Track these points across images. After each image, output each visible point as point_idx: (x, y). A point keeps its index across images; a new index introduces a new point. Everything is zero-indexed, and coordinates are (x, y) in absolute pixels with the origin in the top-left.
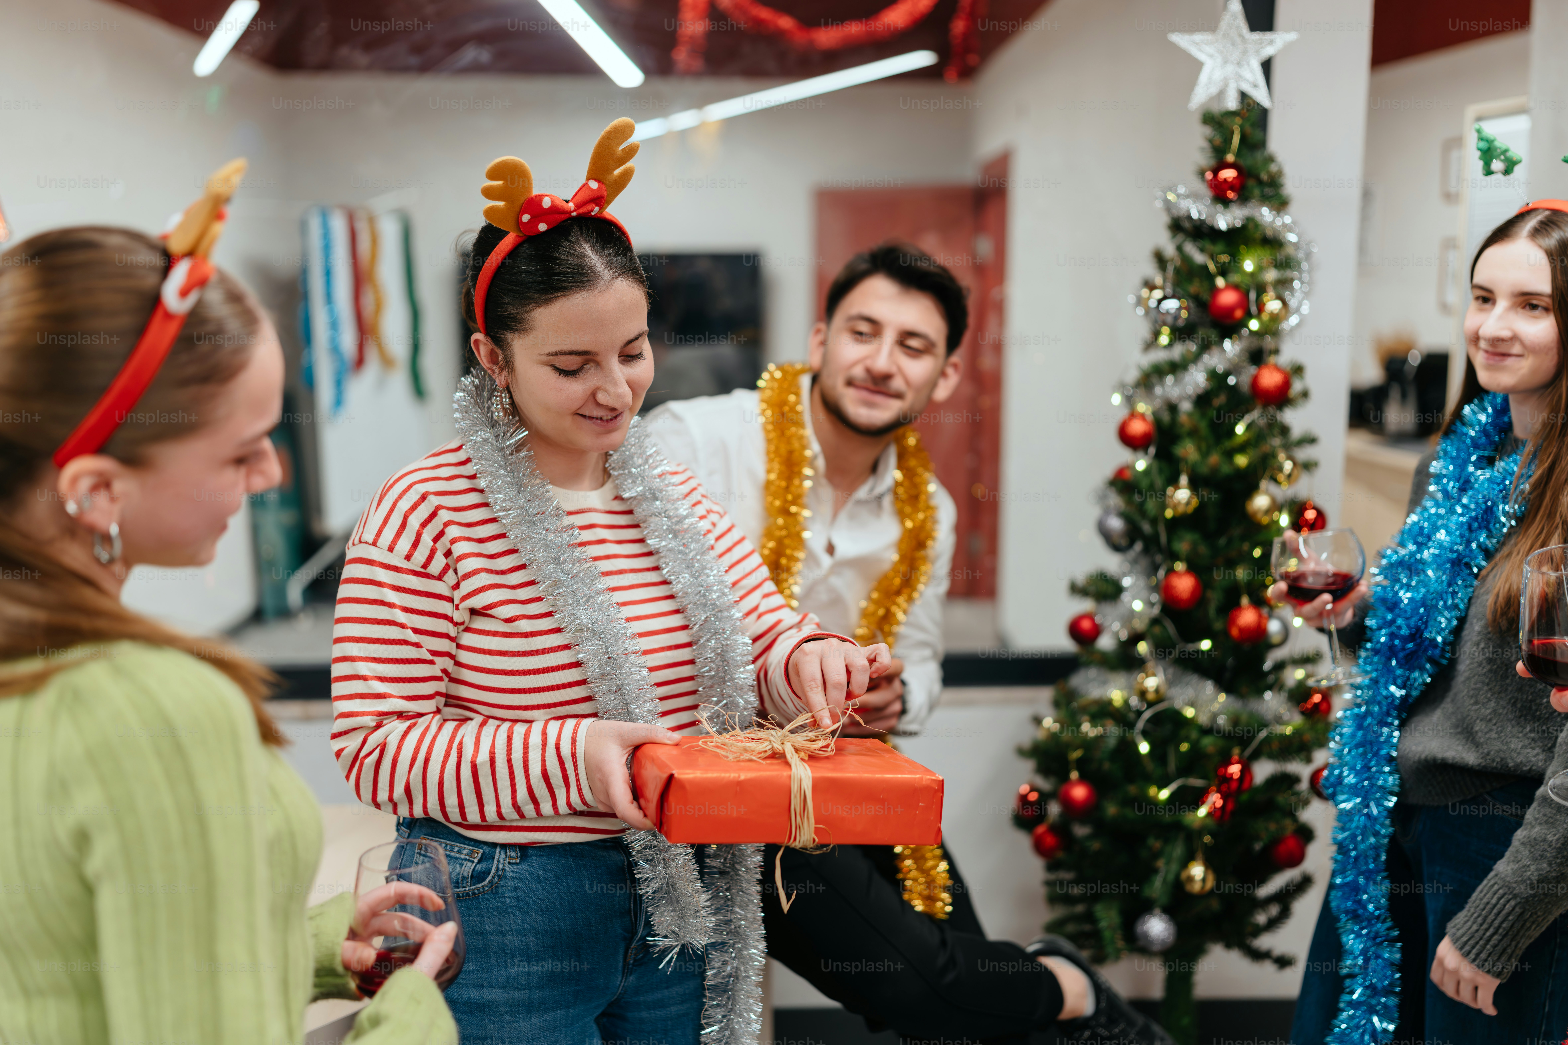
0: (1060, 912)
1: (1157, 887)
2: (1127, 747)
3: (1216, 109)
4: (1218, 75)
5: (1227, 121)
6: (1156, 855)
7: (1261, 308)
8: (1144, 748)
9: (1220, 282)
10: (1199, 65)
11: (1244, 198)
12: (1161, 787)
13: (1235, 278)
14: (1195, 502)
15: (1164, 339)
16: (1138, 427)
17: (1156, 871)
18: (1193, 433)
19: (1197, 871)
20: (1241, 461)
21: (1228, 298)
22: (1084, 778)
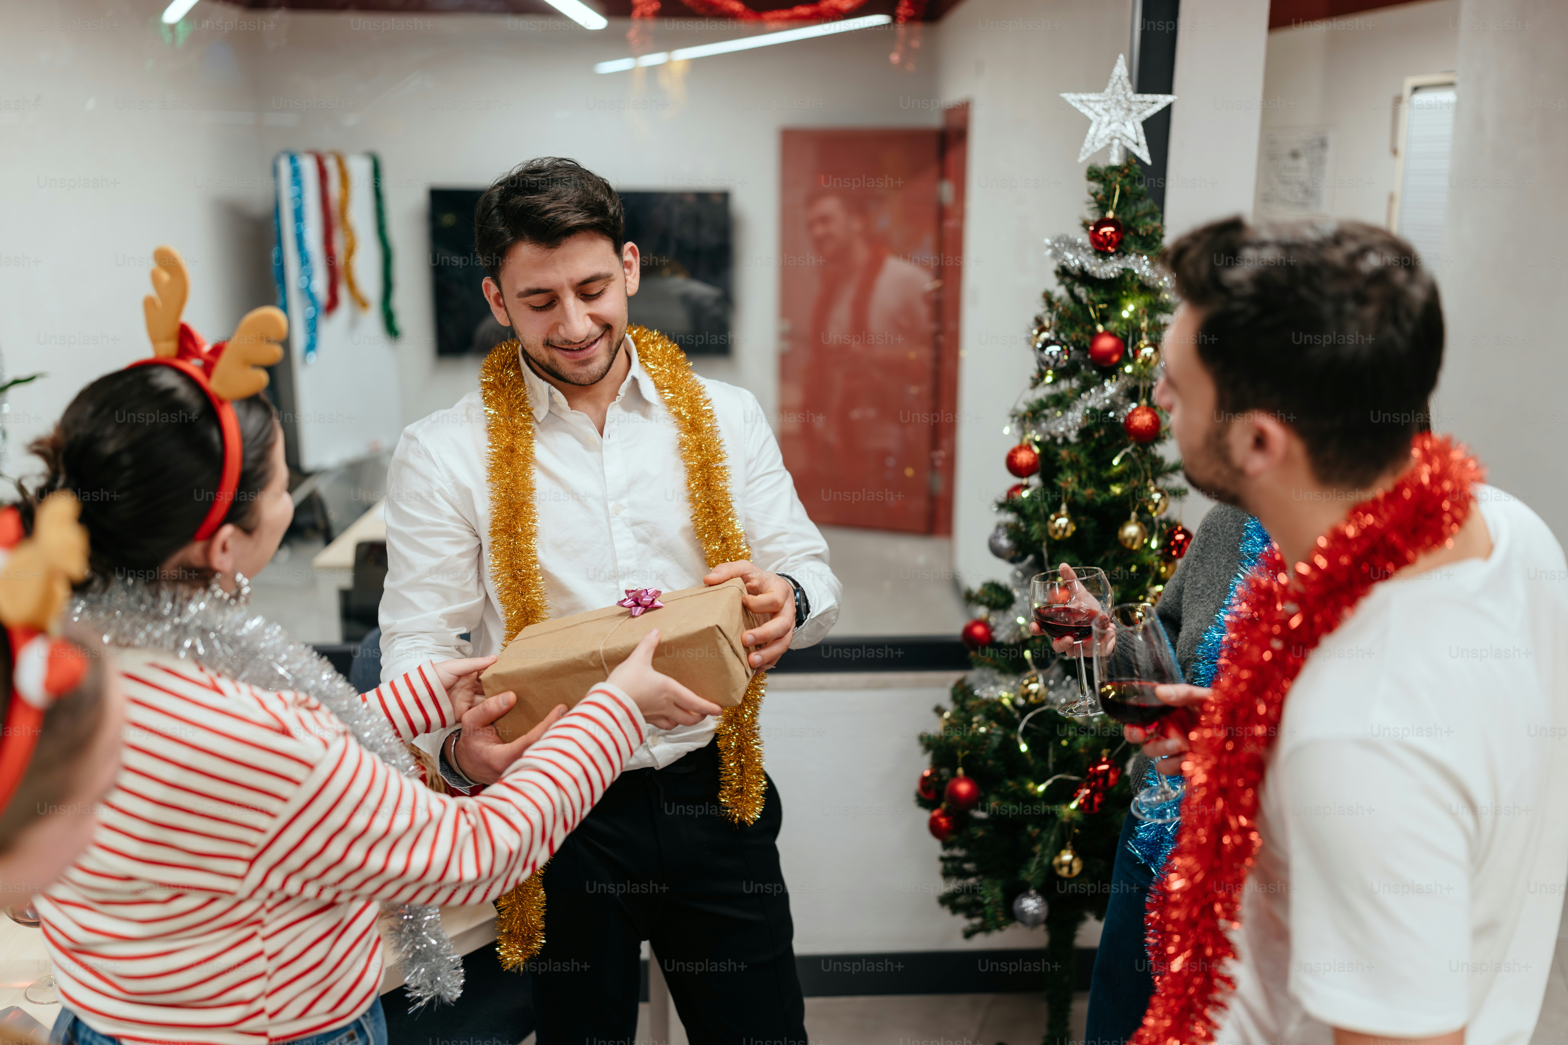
0: (953, 885)
1: (1031, 872)
2: (1010, 745)
3: (1102, 164)
4: (1104, 132)
5: (1112, 176)
6: (1033, 841)
7: (1136, 352)
8: (1024, 748)
9: (1100, 328)
10: (1088, 122)
11: (1122, 251)
12: (1039, 782)
13: (1113, 325)
14: (1072, 528)
15: (1049, 379)
16: (1024, 457)
17: (1034, 855)
18: (1074, 465)
19: (1067, 857)
20: (1116, 490)
21: (1106, 344)
22: (969, 775)
